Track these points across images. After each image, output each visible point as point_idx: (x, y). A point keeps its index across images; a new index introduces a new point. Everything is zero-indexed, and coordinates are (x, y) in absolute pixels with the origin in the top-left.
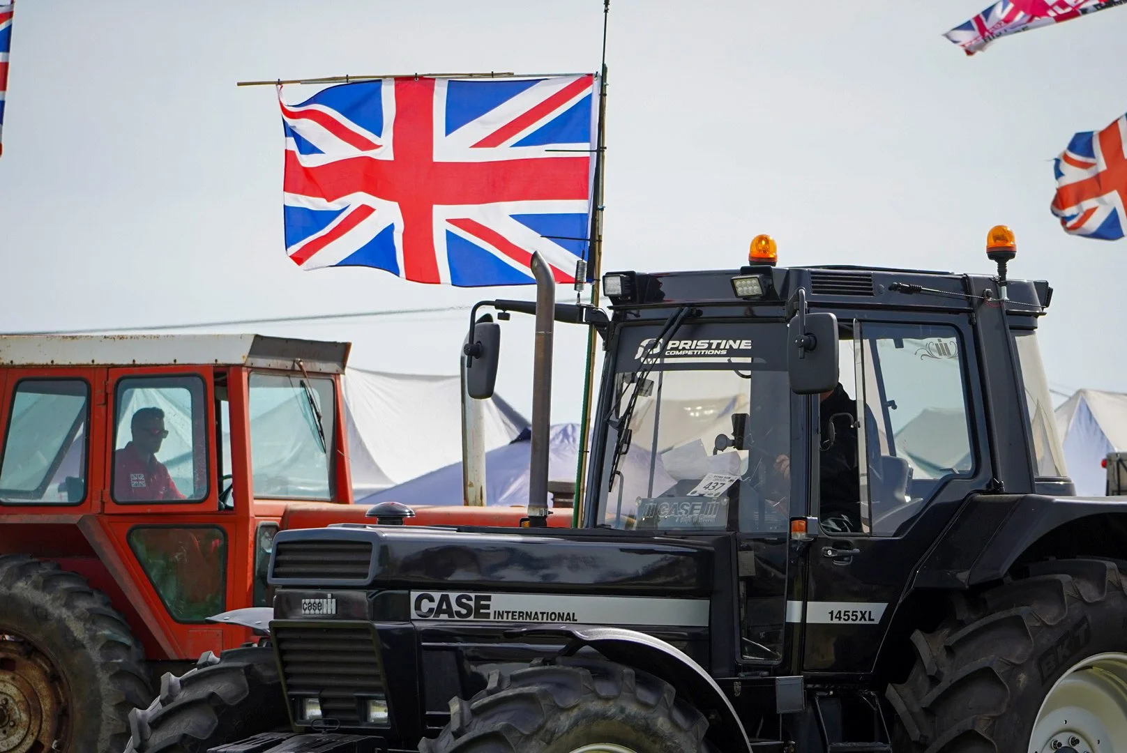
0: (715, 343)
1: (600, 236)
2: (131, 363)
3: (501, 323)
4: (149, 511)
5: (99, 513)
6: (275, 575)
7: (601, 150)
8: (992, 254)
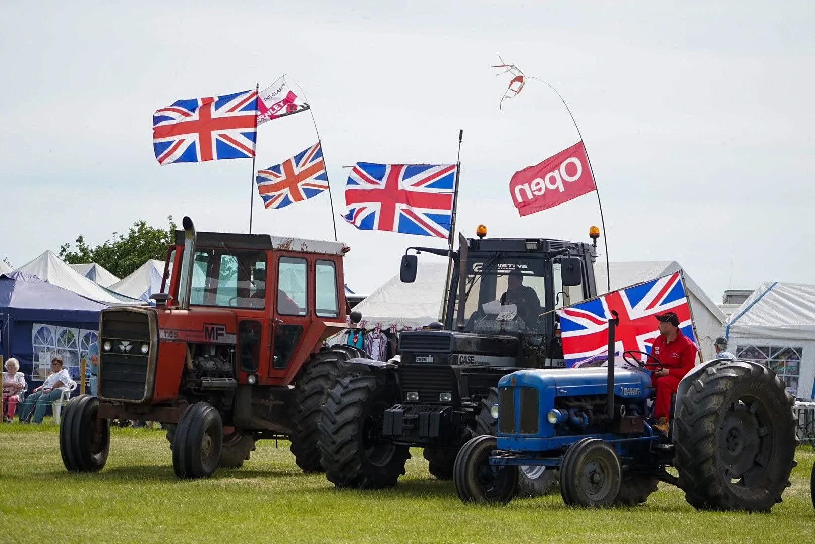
0: (510, 266)
1: (454, 223)
3: (418, 256)
6: (401, 348)
7: (456, 192)
8: (591, 236)
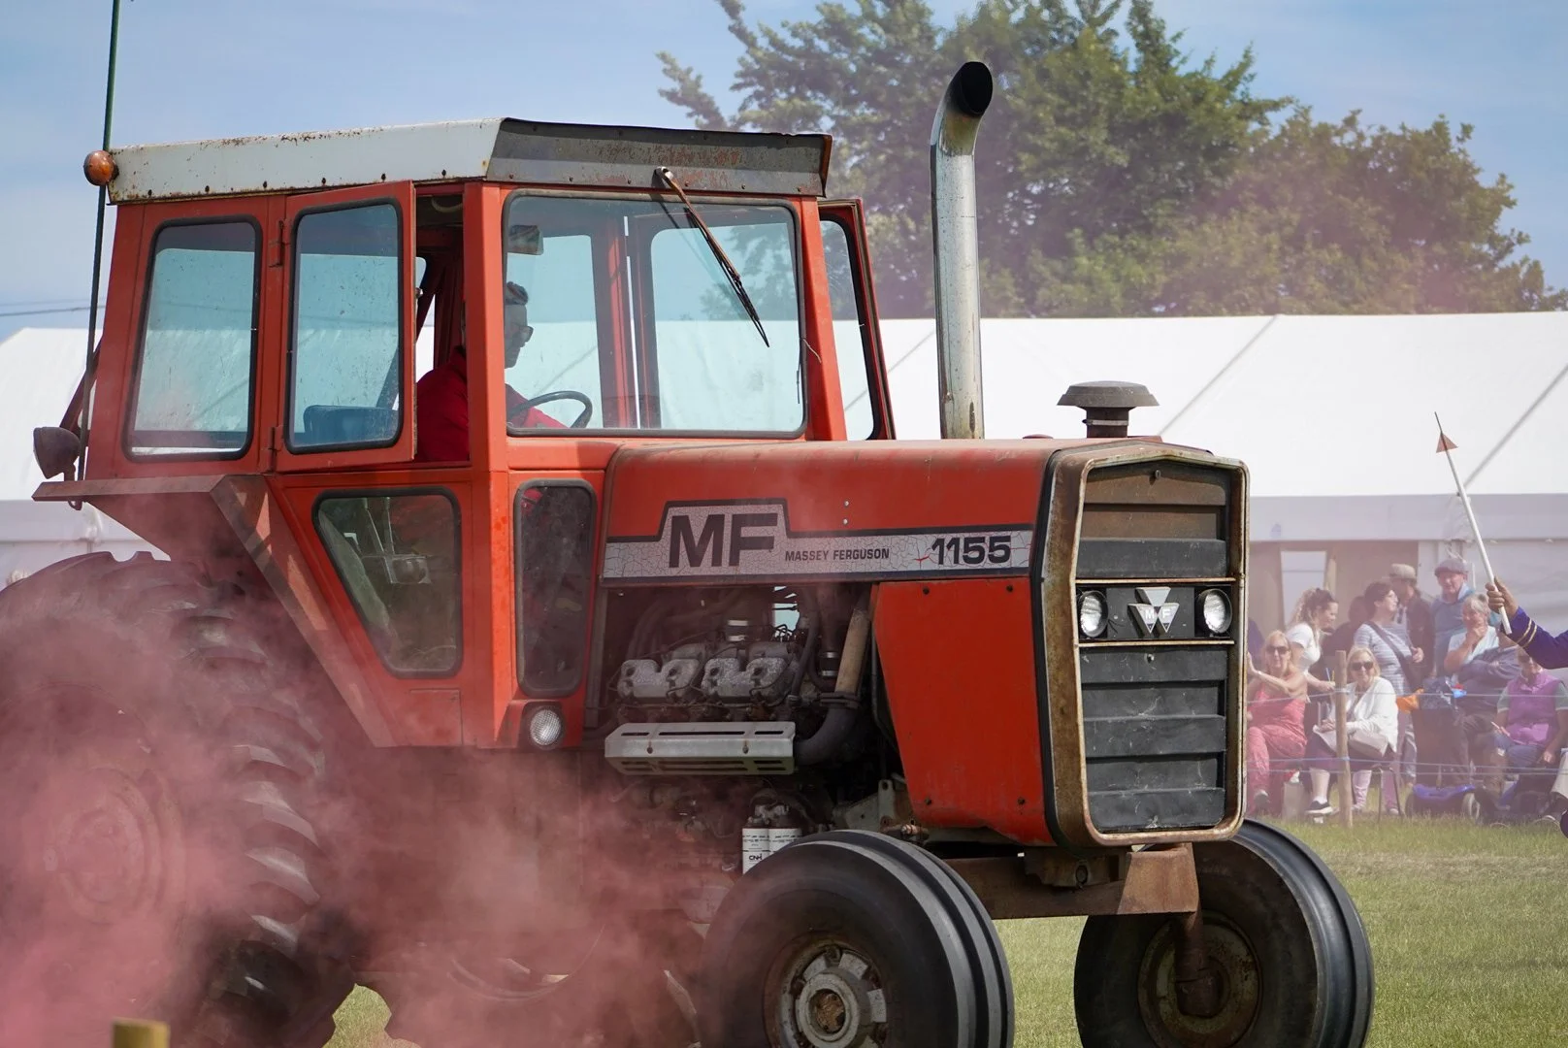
2: (319, 184)
4: (329, 464)
5: (268, 472)
